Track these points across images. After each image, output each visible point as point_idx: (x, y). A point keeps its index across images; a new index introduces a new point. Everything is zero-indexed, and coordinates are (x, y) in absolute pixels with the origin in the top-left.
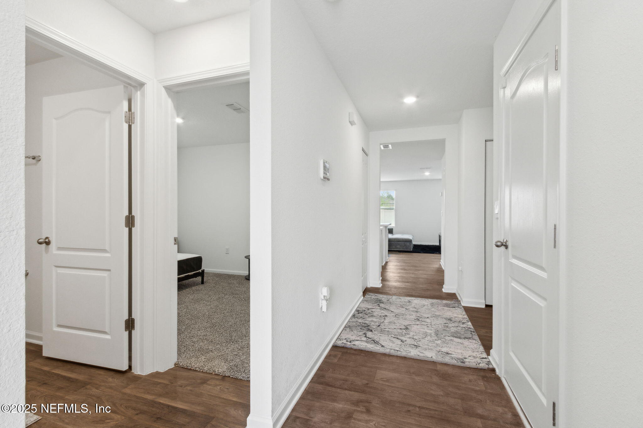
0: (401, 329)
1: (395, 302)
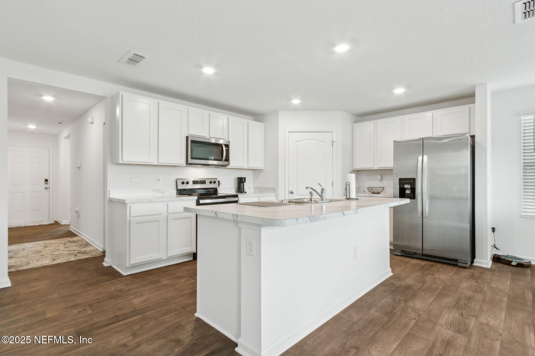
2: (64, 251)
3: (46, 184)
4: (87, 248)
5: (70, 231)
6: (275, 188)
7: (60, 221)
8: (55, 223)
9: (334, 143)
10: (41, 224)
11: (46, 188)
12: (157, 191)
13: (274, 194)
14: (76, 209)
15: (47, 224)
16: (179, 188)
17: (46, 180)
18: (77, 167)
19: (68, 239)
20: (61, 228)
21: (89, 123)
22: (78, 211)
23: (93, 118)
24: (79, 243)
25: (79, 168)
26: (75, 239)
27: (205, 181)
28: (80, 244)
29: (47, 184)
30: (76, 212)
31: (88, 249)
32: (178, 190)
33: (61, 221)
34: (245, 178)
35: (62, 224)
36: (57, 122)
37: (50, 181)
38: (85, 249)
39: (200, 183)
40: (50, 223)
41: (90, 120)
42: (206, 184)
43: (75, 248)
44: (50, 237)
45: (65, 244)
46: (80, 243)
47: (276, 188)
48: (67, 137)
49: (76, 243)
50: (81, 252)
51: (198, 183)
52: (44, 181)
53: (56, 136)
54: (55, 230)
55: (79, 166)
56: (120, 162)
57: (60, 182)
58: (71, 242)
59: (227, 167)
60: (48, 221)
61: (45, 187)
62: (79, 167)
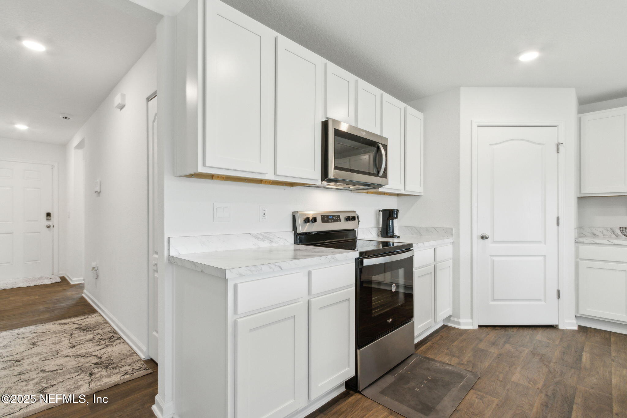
0: (42, 341)
1: (73, 375)
2: (67, 356)
3: (47, 220)
4: (113, 348)
5: (83, 298)
6: (452, 229)
7: (68, 276)
8: (61, 282)
9: (561, 147)
10: (39, 284)
11: (48, 227)
12: (261, 237)
13: (450, 240)
14: (94, 264)
15: (48, 283)
16: (300, 230)
17: (48, 215)
18: (95, 192)
19: (77, 320)
20: (70, 293)
21: (117, 107)
22: (96, 268)
23: (123, 96)
24: (97, 332)
25: (98, 193)
26: (91, 320)
27: (339, 216)
28: (99, 336)
29: (50, 220)
30: (93, 268)
31: (115, 350)
32: (296, 234)
33: (71, 277)
34: (397, 211)
35: (72, 283)
36: (61, 116)
37: (54, 216)
38: (109, 349)
39: (333, 221)
40: (54, 282)
41: (117, 100)
42: (340, 221)
43: (90, 347)
44: (47, 316)
45: (71, 335)
46: (100, 331)
47: (454, 229)
48: (80, 146)
49: (92, 332)
50: (103, 359)
51: (330, 221)
52: (45, 215)
53: (63, 147)
54: (58, 298)
55: (97, 189)
56: (201, 169)
57: (69, 217)
58: (84, 330)
59: (380, 190)
60: (52, 277)
61: (46, 225)
62: (99, 191)
